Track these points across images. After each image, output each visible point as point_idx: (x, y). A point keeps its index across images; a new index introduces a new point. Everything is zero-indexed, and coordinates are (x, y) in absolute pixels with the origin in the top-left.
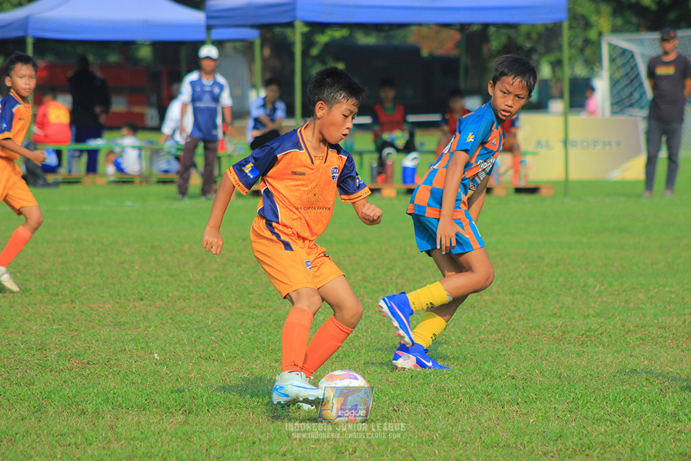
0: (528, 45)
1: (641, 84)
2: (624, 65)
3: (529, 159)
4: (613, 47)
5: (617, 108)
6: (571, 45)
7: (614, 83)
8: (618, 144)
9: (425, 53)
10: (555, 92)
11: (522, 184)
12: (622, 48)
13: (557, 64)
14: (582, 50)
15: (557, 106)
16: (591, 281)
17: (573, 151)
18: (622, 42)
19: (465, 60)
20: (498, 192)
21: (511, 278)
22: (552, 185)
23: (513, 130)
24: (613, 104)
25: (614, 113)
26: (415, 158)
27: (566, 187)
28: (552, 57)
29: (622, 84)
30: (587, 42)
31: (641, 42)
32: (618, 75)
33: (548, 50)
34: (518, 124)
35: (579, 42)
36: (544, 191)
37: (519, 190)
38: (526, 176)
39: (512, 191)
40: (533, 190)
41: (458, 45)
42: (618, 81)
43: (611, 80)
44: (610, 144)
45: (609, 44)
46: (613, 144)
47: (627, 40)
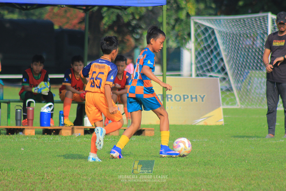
0: (134, 23)
1: (219, 54)
2: (206, 39)
4: (198, 26)
5: (201, 72)
6: (168, 24)
7: (198, 54)
8: (202, 98)
9: (56, 27)
12: (205, 26)
14: (173, 28)
17: (168, 103)
18: (205, 22)
19: (87, 35)
22: (153, 128)
24: (197, 69)
25: (198, 75)
26: (50, 106)
29: (205, 53)
30: (178, 20)
31: (218, 22)
32: (201, 47)
35: (172, 22)
36: (147, 132)
40: (139, 132)
41: (82, 21)
43: (196, 50)
44: (196, 98)
45: (196, 23)
46: (198, 97)
47: (207, 20)
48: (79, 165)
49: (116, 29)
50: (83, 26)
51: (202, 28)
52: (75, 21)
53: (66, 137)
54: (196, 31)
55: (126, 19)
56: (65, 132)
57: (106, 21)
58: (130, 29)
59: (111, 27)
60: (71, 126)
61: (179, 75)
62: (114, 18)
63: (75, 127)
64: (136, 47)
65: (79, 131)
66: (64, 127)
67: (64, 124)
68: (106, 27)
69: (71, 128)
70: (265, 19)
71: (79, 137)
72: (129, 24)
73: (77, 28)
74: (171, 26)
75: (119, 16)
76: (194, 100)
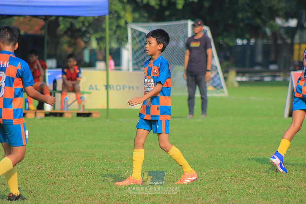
0: (84, 29)
2: (140, 42)
3: (85, 96)
4: (134, 31)
5: (136, 67)
6: (110, 29)
7: (134, 52)
8: (138, 88)
9: (22, 33)
10: (100, 56)
11: (81, 111)
12: (139, 31)
13: (100, 40)
14: (115, 32)
15: (100, 65)
16: (123, 168)
17: (111, 92)
18: (140, 28)
19: (47, 38)
20: (67, 115)
21: (76, 167)
22: (99, 111)
23: (78, 79)
24: (134, 65)
25: (134, 70)
27: (107, 112)
28: (98, 35)
29: (140, 52)
30: (118, 27)
32: (137, 47)
33: (96, 31)
34: (80, 75)
35: (114, 28)
36: (94, 115)
37: (79, 115)
38: (84, 106)
39: (75, 115)
40: (88, 115)
41: (42, 28)
42: (137, 51)
43: (133, 49)
44: (133, 87)
45: (132, 29)
46: (135, 88)
47: (142, 26)
48: (40, 141)
49: (69, 33)
50: (43, 32)
51: (138, 33)
52: (37, 28)
53: (30, 119)
54: (132, 35)
55: (78, 26)
56: (30, 115)
57: (62, 27)
58: (81, 34)
59: (66, 33)
60: (34, 110)
61: (119, 70)
62: (68, 25)
63: (38, 111)
64: (85, 48)
65: (41, 114)
66: (28, 111)
67: (29, 109)
68: (62, 33)
69: (34, 112)
70: (186, 25)
71: (41, 119)
72: (79, 30)
73: (39, 33)
74: (113, 32)
75: (72, 24)
76: (131, 89)
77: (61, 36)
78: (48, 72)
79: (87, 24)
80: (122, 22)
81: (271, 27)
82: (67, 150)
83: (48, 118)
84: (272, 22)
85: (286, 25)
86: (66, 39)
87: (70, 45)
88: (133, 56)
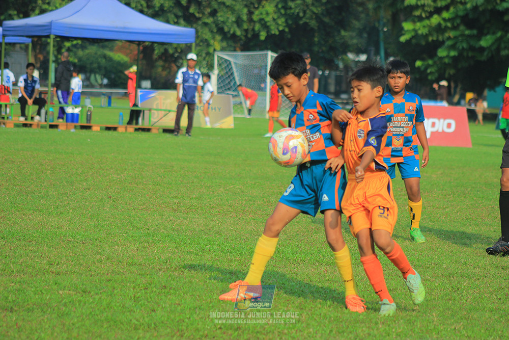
0: (176, 55)
1: (234, 78)
2: (225, 68)
4: (220, 58)
5: (220, 91)
7: (219, 77)
8: (219, 109)
12: (225, 59)
18: (225, 56)
20: (154, 131)
24: (218, 88)
25: (219, 93)
29: (224, 78)
30: (208, 54)
31: (235, 57)
32: (222, 73)
37: (165, 131)
39: (161, 131)
42: (222, 76)
43: (218, 75)
44: (215, 109)
45: (218, 57)
46: (217, 109)
47: (227, 55)
49: (164, 58)
51: (223, 60)
53: (121, 133)
54: (218, 61)
55: (171, 51)
56: (121, 130)
57: (157, 51)
58: (174, 59)
59: (160, 57)
62: (162, 50)
63: (128, 126)
65: (131, 129)
66: (120, 126)
68: (156, 57)
70: (266, 55)
71: (131, 133)
72: (172, 55)
74: (203, 58)
75: (166, 50)
76: (213, 110)
77: (156, 60)
78: (141, 91)
79: (179, 51)
80: (211, 50)
81: (343, 60)
82: (150, 161)
83: (137, 132)
84: (344, 57)
85: (357, 59)
86: (160, 63)
87: (164, 68)
88: (218, 80)
